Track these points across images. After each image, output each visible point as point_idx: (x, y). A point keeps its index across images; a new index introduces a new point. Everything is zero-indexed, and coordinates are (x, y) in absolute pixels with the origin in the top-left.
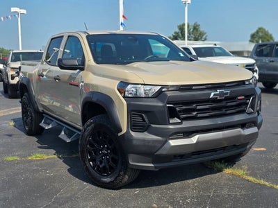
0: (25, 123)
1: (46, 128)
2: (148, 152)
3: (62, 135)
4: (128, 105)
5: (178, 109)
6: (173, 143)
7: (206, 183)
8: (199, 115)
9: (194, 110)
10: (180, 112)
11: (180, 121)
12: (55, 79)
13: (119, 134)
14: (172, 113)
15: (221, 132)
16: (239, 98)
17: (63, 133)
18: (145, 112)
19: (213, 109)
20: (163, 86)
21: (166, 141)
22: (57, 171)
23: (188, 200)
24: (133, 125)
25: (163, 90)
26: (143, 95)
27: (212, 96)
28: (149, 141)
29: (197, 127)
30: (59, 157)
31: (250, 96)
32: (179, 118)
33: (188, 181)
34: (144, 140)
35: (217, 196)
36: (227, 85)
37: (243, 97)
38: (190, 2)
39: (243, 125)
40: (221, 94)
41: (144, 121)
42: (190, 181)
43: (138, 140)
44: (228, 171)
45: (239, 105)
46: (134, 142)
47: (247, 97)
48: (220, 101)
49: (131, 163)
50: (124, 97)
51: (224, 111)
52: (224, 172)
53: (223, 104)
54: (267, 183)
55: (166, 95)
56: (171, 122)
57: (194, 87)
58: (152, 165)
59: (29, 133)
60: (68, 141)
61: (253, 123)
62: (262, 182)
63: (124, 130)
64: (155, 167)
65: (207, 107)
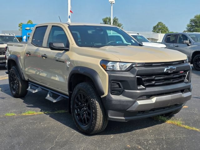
0: (12, 89)
1: (34, 92)
2: (122, 109)
3: (48, 97)
4: (110, 77)
5: (143, 79)
6: (140, 102)
7: (157, 130)
8: (157, 84)
9: (153, 80)
10: (144, 81)
11: (144, 88)
12: (43, 56)
13: (102, 97)
14: (140, 82)
15: (170, 95)
16: (181, 72)
17: (48, 96)
18: (121, 81)
19: (165, 79)
20: (133, 63)
21: (135, 102)
22: (49, 123)
23: (150, 142)
24: (113, 91)
25: (134, 66)
26: (119, 69)
27: (165, 70)
28: (123, 101)
29: (155, 91)
30: (45, 113)
31: (187, 71)
32: (144, 85)
33: (144, 129)
34: (120, 101)
35: (168, 139)
36: (174, 63)
37: (183, 72)
38: (114, 2)
39: (182, 91)
40: (171, 69)
41: (120, 87)
42: (146, 129)
43: (116, 100)
44: (169, 122)
45: (180, 77)
46: (113, 102)
47: (185, 71)
48: (170, 74)
49: (110, 117)
50: (106, 71)
51: (171, 81)
52: (166, 122)
53: (172, 76)
54: (198, 130)
55: (135, 70)
56: (138, 88)
57: (153, 65)
58: (123, 118)
59: (16, 96)
60: (54, 101)
61: (188, 89)
62: (194, 129)
63: (106, 93)
64: (126, 120)
65: (162, 78)
